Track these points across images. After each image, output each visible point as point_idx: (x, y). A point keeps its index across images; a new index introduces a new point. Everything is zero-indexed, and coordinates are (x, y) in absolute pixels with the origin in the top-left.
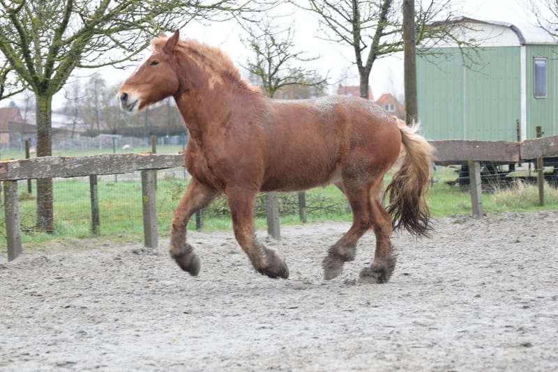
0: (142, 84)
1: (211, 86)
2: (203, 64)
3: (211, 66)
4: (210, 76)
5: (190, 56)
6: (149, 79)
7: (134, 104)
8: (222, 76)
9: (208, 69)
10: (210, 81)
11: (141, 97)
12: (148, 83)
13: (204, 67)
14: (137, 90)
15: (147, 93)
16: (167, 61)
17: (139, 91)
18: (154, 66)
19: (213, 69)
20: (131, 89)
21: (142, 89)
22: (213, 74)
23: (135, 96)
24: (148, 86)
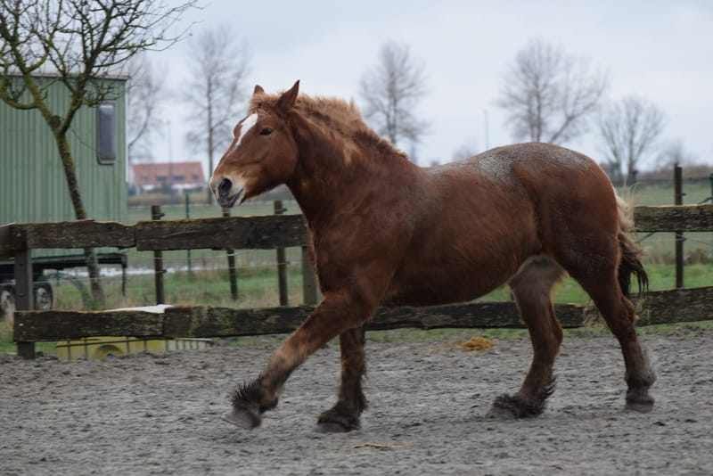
0: (249, 164)
1: (348, 159)
2: (329, 129)
3: (339, 130)
4: (341, 145)
5: (310, 121)
6: (259, 156)
7: (237, 197)
8: (355, 141)
9: (337, 136)
10: (345, 151)
11: (248, 186)
12: (257, 162)
13: (332, 134)
14: (242, 174)
15: (255, 179)
16: (281, 129)
17: (244, 176)
18: (265, 137)
19: (342, 133)
20: (234, 173)
21: (249, 172)
22: (344, 140)
23: (239, 184)
24: (257, 168)
